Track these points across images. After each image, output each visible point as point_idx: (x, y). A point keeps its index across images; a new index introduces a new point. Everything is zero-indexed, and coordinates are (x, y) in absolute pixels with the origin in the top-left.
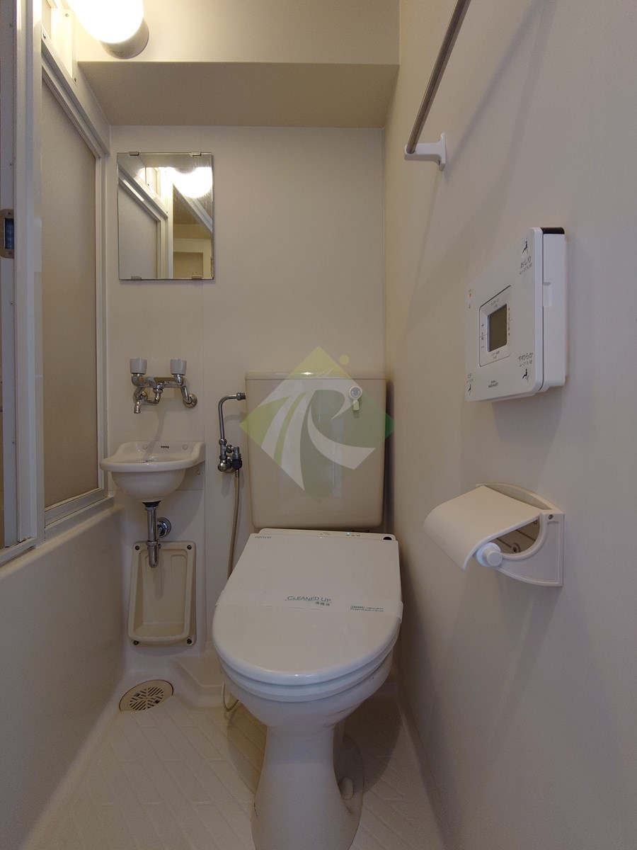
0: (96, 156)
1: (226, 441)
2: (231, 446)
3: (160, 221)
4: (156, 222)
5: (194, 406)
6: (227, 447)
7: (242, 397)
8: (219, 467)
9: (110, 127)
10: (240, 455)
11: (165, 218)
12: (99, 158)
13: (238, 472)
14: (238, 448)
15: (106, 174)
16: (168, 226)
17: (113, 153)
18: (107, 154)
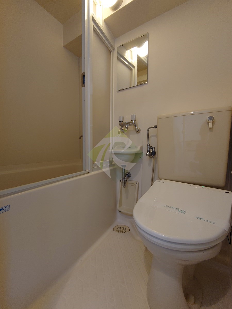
1: (149, 145)
3: (132, 69)
5: (139, 132)
6: (150, 147)
7: (156, 127)
8: (147, 155)
9: (115, 39)
10: (155, 150)
11: (134, 67)
12: (112, 51)
13: (154, 157)
14: (154, 147)
16: (135, 71)
17: (116, 48)
18: (114, 49)
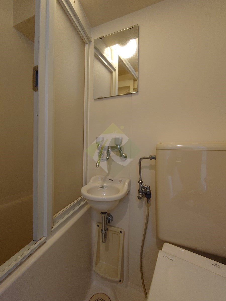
0: (86, 43)
1: (142, 182)
2: (145, 185)
3: (113, 72)
4: (111, 72)
6: (143, 185)
7: (153, 158)
8: (138, 197)
9: (92, 29)
10: (150, 191)
11: (115, 70)
12: (87, 44)
13: (149, 201)
14: (149, 187)
15: (90, 51)
16: (116, 74)
17: (93, 41)
18: (90, 41)
